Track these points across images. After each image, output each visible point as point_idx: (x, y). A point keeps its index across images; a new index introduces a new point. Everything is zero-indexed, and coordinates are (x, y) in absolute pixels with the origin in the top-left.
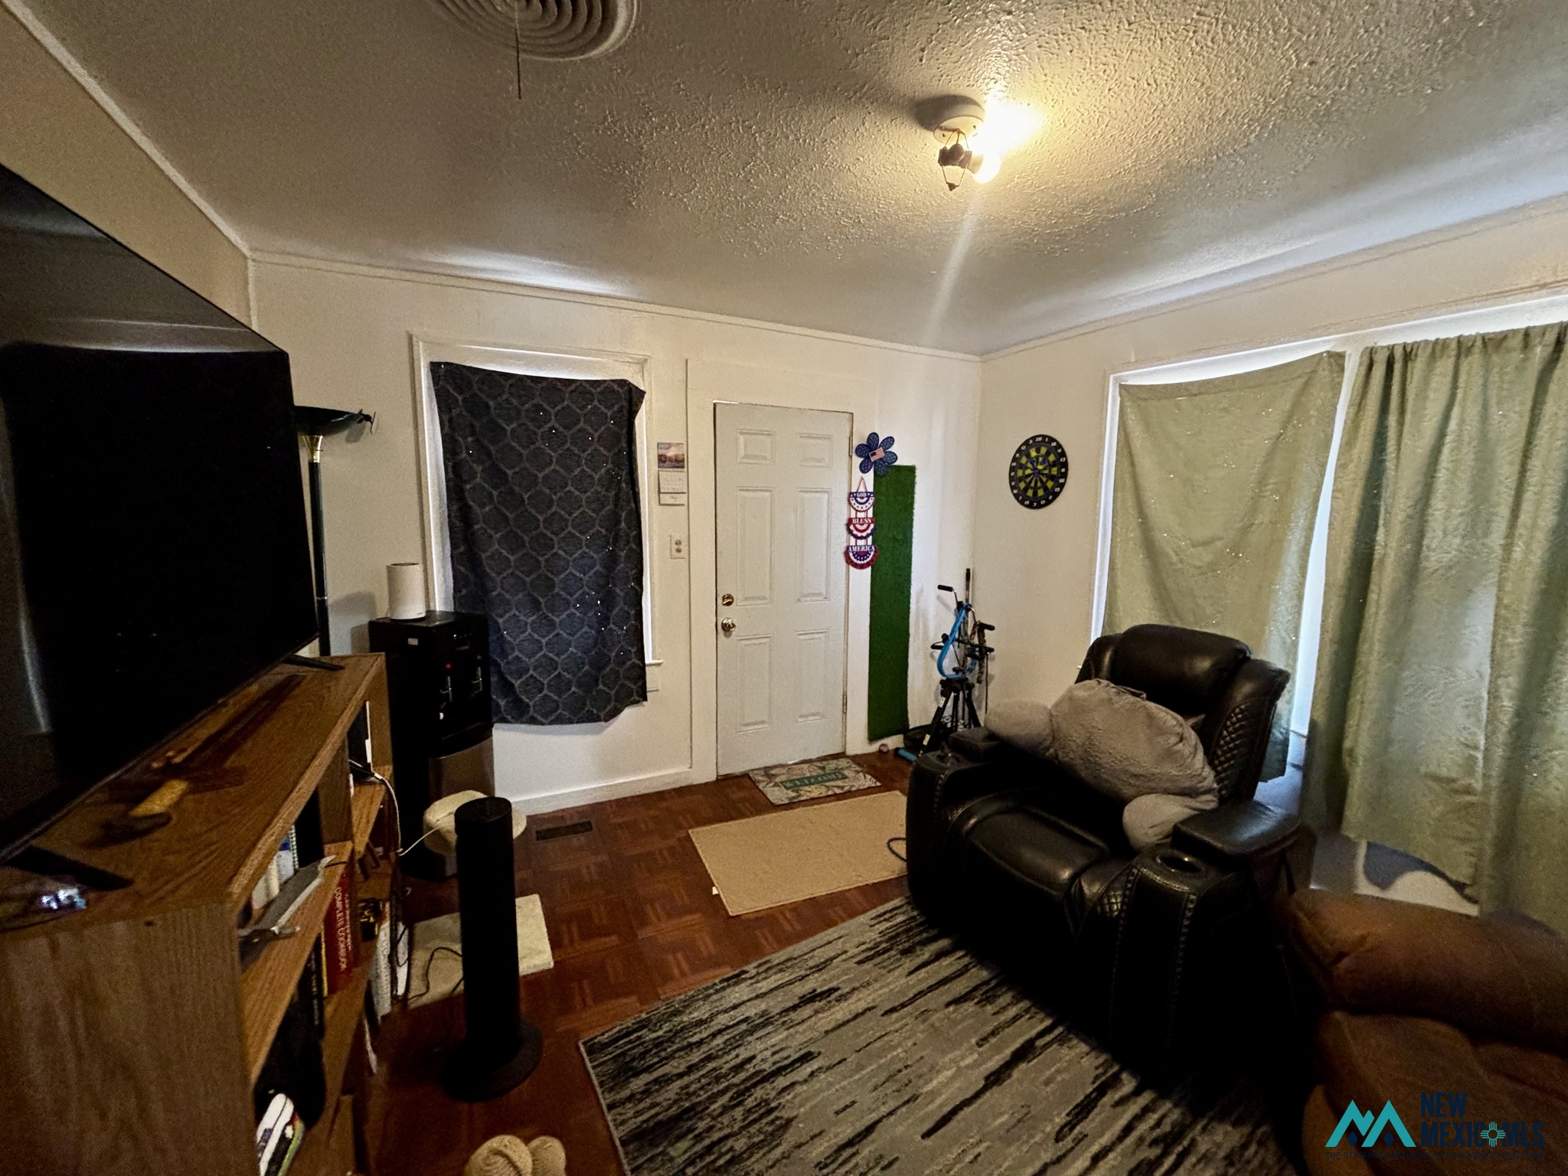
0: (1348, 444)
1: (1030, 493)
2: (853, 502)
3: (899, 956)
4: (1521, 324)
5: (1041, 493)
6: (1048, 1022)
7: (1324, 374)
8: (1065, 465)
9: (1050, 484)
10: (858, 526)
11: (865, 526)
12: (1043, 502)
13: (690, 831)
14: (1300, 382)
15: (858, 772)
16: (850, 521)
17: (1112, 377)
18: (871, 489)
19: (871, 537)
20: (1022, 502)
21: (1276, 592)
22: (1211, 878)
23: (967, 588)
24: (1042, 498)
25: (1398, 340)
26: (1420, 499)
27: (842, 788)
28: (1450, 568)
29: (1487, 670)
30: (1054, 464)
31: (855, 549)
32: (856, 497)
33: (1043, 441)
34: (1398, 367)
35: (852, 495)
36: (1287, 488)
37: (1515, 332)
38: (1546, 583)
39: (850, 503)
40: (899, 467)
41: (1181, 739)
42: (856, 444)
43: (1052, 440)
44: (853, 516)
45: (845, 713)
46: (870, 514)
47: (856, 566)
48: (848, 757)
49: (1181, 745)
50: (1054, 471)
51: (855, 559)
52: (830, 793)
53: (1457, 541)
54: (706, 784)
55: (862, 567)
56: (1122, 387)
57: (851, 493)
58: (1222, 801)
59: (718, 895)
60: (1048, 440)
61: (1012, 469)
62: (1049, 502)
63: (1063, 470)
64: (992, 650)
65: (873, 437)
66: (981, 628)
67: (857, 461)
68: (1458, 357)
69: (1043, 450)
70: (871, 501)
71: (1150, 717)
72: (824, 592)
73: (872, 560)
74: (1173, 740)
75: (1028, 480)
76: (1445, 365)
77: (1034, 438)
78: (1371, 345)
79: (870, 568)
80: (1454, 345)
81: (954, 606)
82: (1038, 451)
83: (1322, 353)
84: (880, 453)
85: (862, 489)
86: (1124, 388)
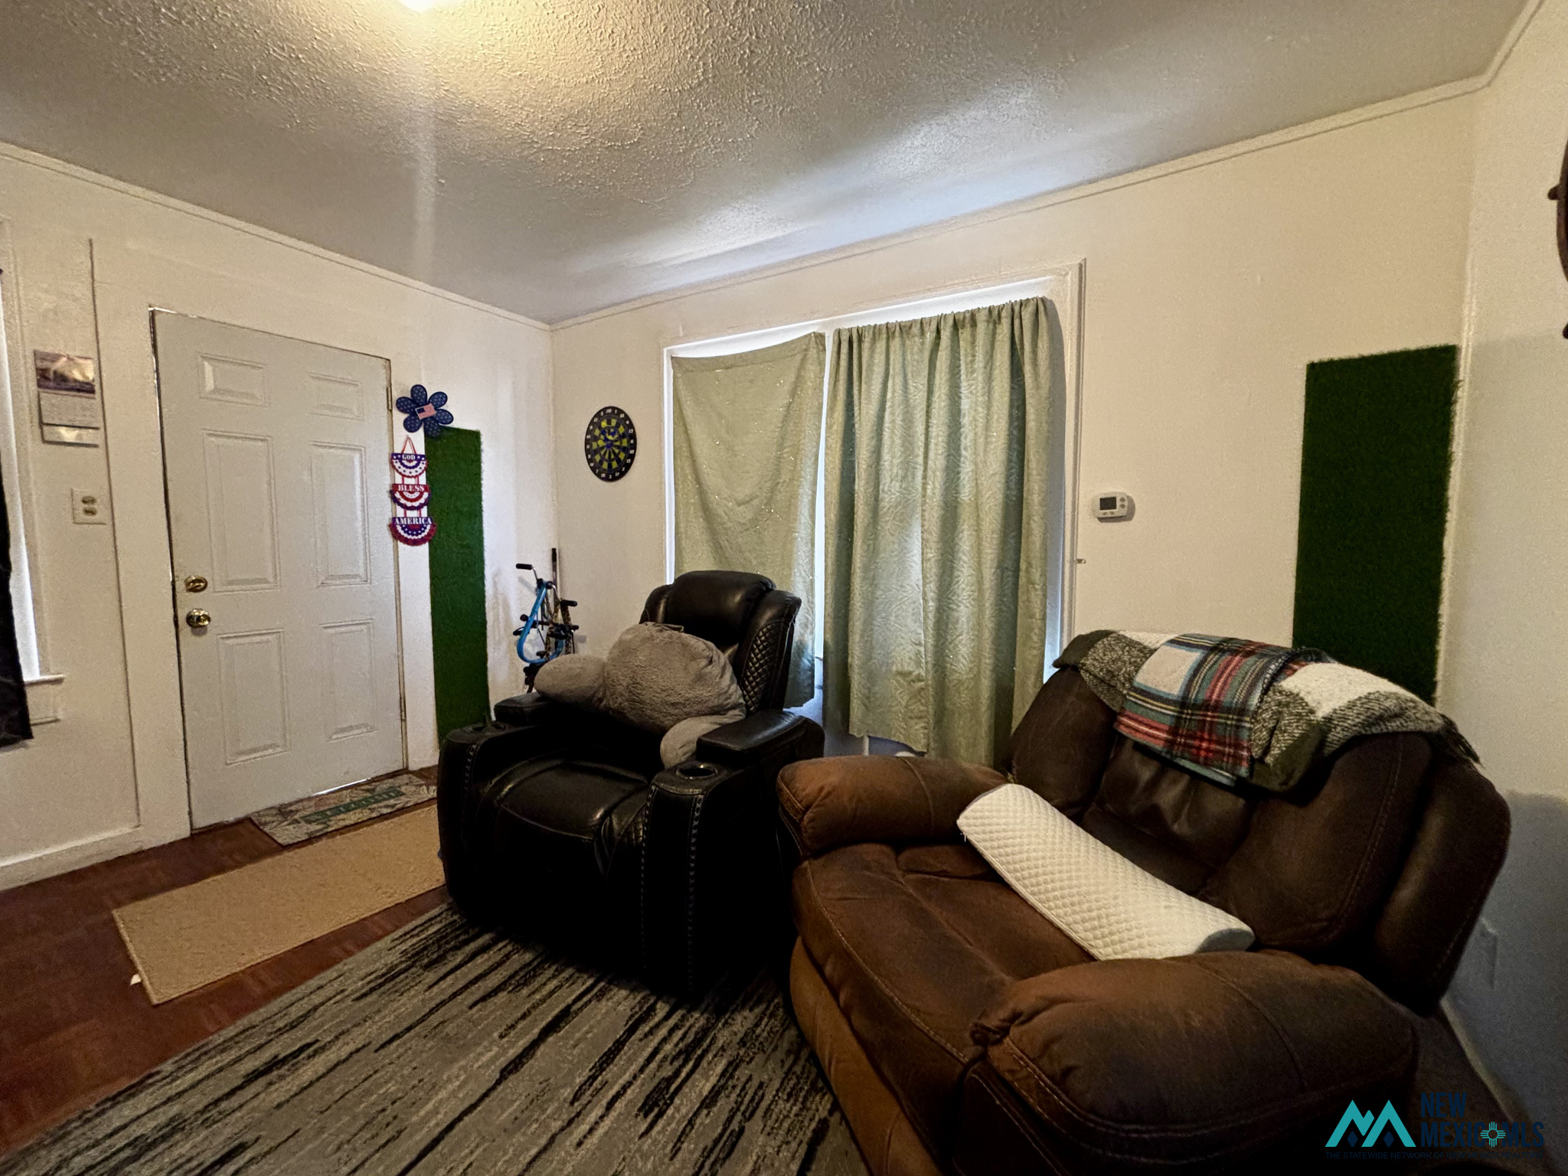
0: (831, 409)
1: (605, 465)
2: (398, 465)
3: (421, 971)
4: (918, 316)
5: (615, 465)
6: (590, 982)
7: (813, 352)
8: (633, 436)
9: (622, 456)
10: (407, 495)
11: (417, 494)
12: (617, 474)
13: (116, 913)
14: (799, 357)
15: (421, 785)
16: (394, 488)
17: (665, 350)
18: (421, 450)
19: (425, 508)
20: (598, 475)
21: (795, 539)
22: (721, 775)
23: (554, 569)
24: (616, 470)
25: (854, 325)
26: (874, 452)
27: (393, 806)
28: (896, 507)
29: (921, 583)
30: (623, 436)
31: (404, 522)
32: (401, 460)
33: (613, 412)
34: (855, 345)
35: (397, 457)
36: (797, 450)
37: (915, 321)
38: (943, 509)
39: (394, 467)
40: (458, 431)
41: (711, 662)
42: (396, 395)
43: (621, 411)
44: (398, 480)
45: (403, 720)
46: (423, 480)
47: (406, 541)
48: (413, 773)
49: (710, 667)
50: (625, 442)
51: (403, 533)
52: (374, 815)
53: (898, 484)
54: (172, 844)
55: (415, 543)
56: (672, 358)
57: (393, 454)
58: (749, 714)
59: (140, 985)
60: (616, 411)
61: (587, 442)
62: (622, 474)
63: (632, 442)
64: (576, 628)
65: (418, 390)
66: (565, 605)
67: (400, 417)
68: (888, 339)
69: (614, 422)
70: (422, 466)
71: (685, 645)
72: (361, 572)
73: (429, 534)
74: (704, 662)
75: (602, 452)
76: (881, 345)
77: (604, 409)
78: (838, 327)
79: (427, 545)
80: (884, 330)
81: (535, 585)
82: (609, 422)
83: (810, 334)
84: (429, 411)
85: (409, 450)
86: (675, 360)
